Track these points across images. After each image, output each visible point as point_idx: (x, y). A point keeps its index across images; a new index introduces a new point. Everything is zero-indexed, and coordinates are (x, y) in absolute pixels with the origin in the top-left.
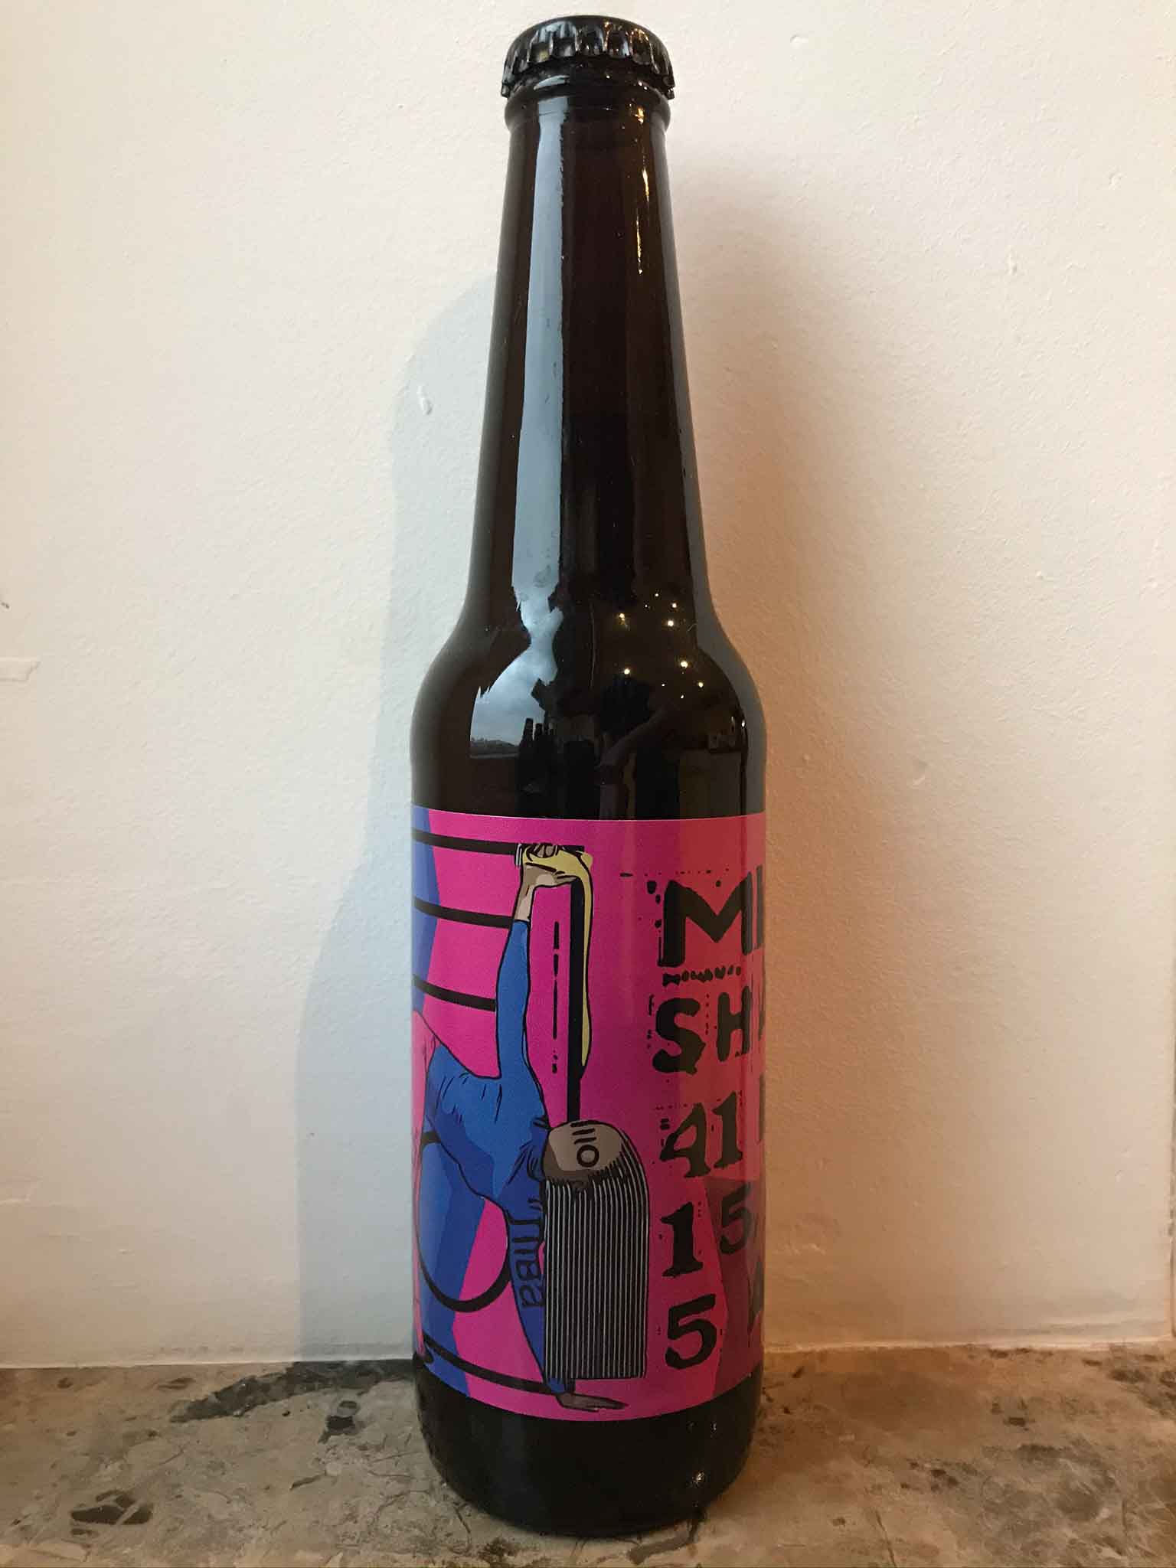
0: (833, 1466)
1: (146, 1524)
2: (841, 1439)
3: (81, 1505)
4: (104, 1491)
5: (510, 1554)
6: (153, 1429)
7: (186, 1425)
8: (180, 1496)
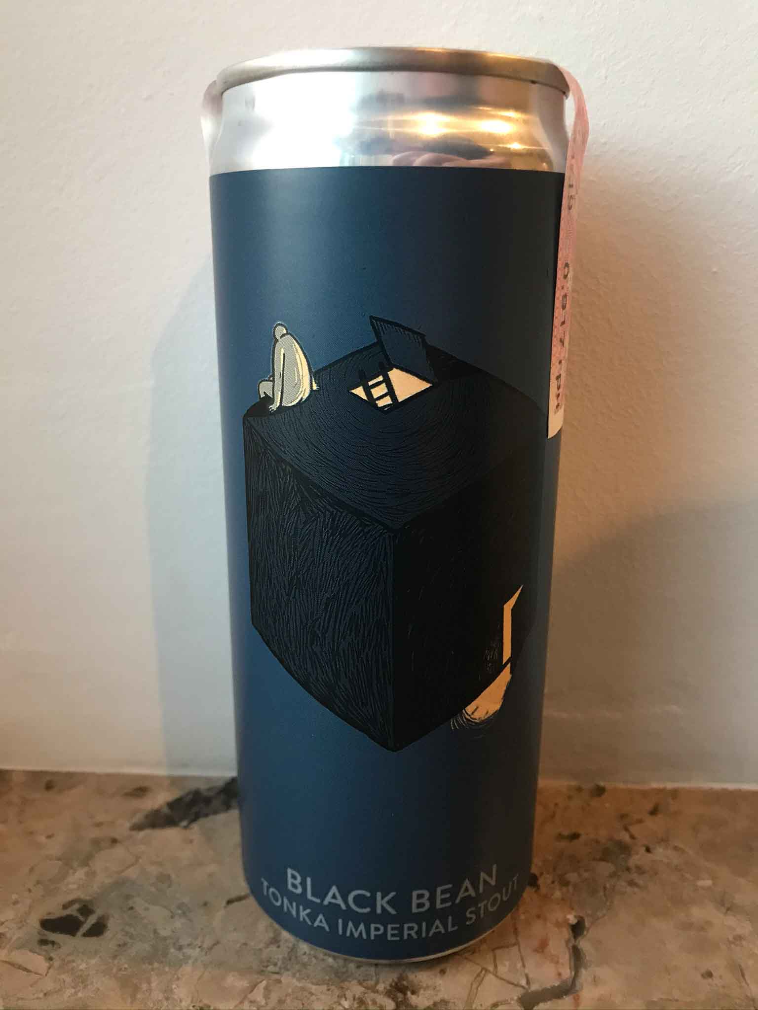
0: (697, 913)
1: (101, 937)
2: (700, 883)
3: (49, 914)
4: (70, 897)
5: (413, 993)
6: (117, 837)
7: (142, 834)
8: (132, 908)
